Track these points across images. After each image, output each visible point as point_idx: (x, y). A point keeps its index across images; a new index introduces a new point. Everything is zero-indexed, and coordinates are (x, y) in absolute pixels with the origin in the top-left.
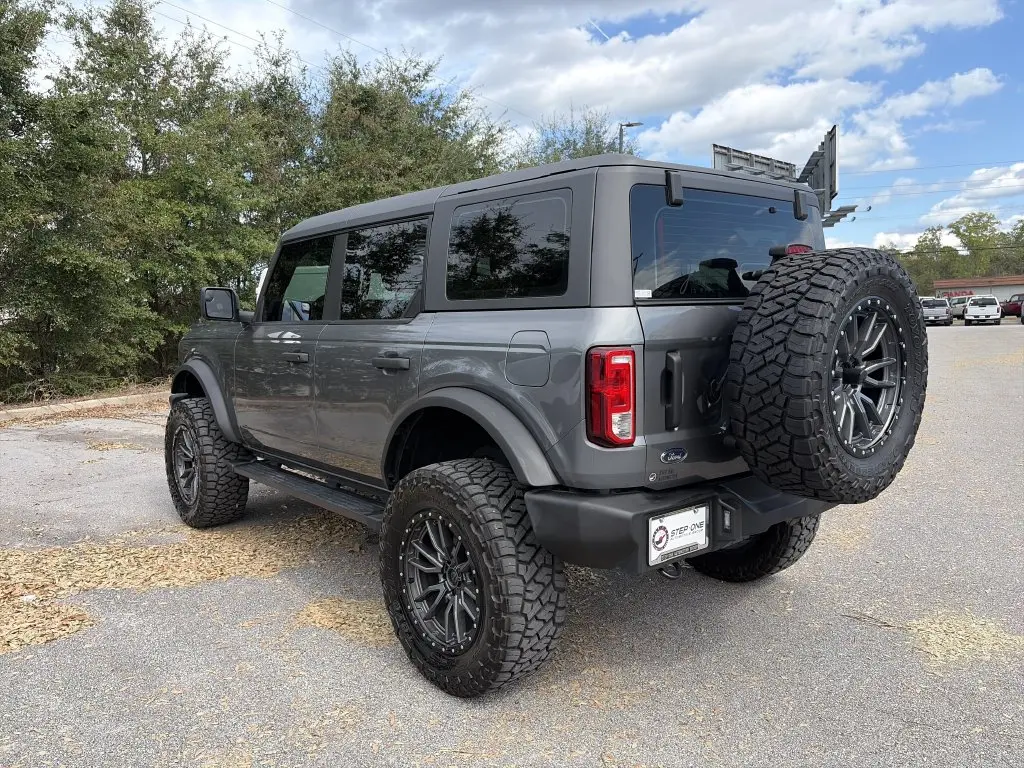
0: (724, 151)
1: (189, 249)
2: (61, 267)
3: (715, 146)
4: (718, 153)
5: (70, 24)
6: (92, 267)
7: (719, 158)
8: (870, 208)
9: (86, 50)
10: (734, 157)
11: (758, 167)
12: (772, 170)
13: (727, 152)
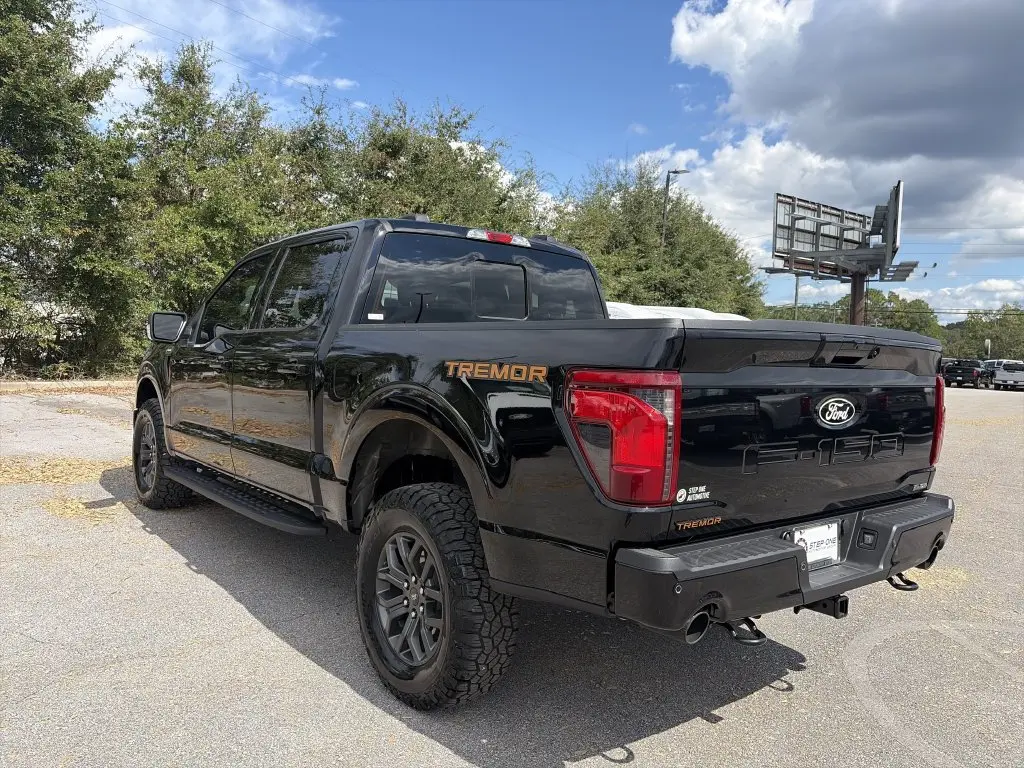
0: (788, 200)
1: (210, 265)
2: (92, 271)
3: (778, 195)
4: (781, 202)
5: (143, 74)
6: (115, 274)
7: (781, 208)
8: (935, 265)
9: (155, 96)
10: (799, 206)
11: (824, 218)
12: (842, 221)
13: (791, 202)
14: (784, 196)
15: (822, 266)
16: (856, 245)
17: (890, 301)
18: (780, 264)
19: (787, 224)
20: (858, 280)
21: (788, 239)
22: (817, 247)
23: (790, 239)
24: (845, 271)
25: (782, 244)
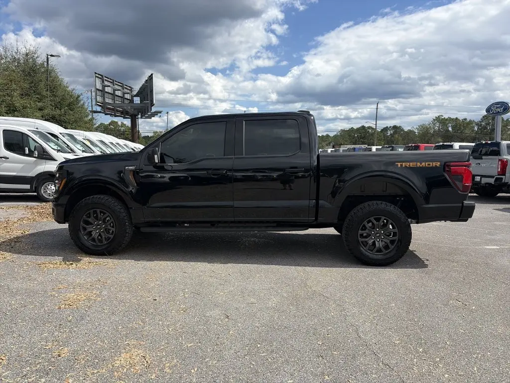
0: (99, 76)
3: (95, 73)
4: (97, 77)
7: (97, 80)
10: (105, 80)
11: (116, 87)
12: (123, 89)
13: (102, 78)
14: (98, 74)
15: (117, 111)
16: (129, 101)
17: (122, 127)
18: (99, 109)
19: (100, 89)
20: (134, 117)
21: (101, 96)
22: (114, 102)
23: (103, 97)
24: (127, 113)
25: (99, 99)
